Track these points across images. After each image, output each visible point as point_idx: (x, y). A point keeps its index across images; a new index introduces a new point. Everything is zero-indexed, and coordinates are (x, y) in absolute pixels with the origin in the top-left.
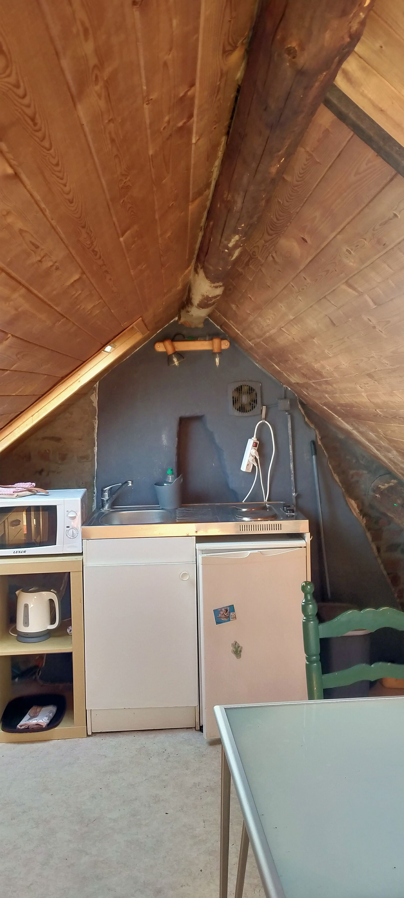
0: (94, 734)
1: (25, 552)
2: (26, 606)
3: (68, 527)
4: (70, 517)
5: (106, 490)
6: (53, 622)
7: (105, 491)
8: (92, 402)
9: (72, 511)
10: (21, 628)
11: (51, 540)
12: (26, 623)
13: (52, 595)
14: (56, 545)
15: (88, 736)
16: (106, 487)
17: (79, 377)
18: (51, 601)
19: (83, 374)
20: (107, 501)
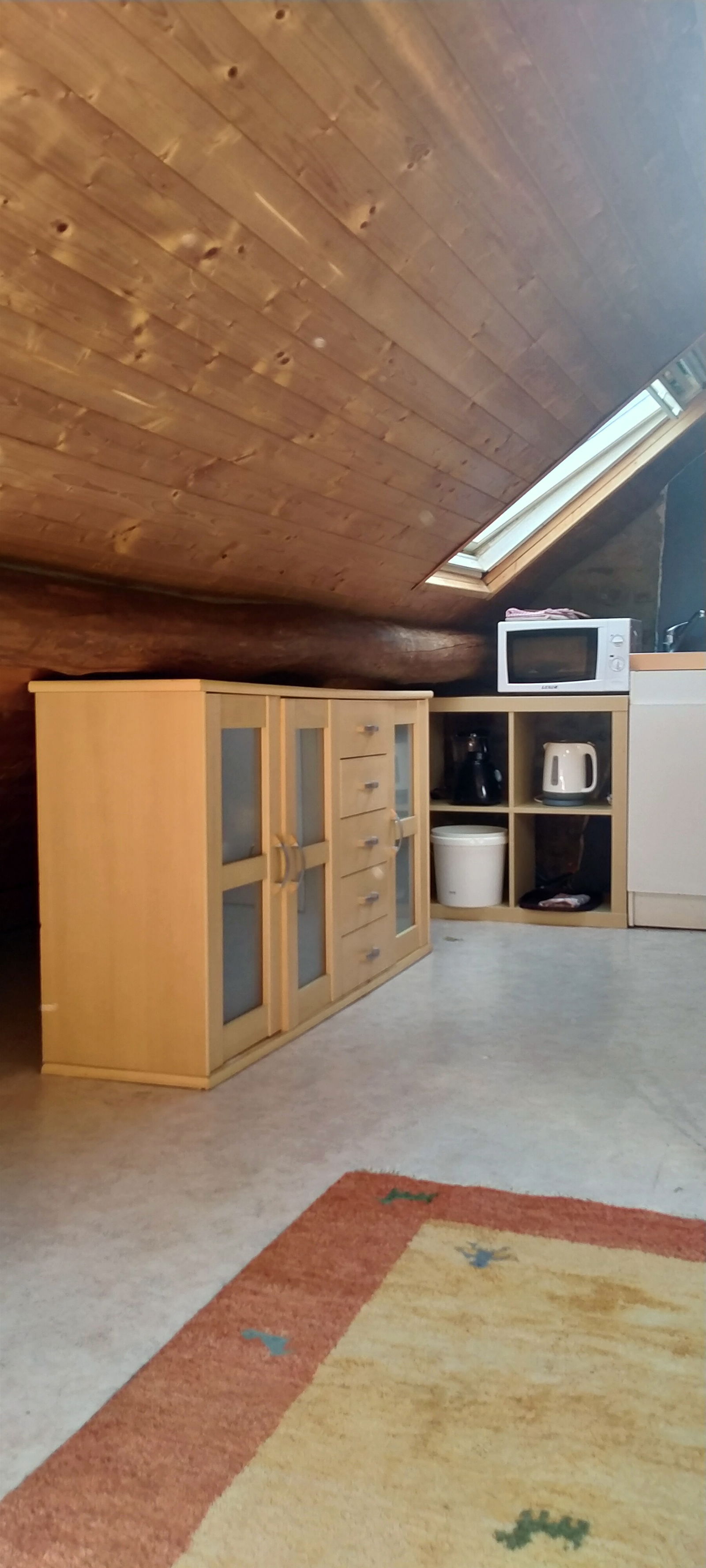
0: (635, 927)
1: (556, 687)
2: (556, 759)
3: (612, 656)
4: (615, 643)
5: (670, 631)
6: (588, 784)
7: (668, 633)
8: (658, 518)
9: (618, 635)
10: (548, 787)
11: (590, 674)
12: (555, 781)
13: (588, 749)
14: (594, 679)
15: (629, 927)
16: (670, 628)
17: (635, 457)
18: (588, 758)
19: (640, 454)
20: (671, 645)
